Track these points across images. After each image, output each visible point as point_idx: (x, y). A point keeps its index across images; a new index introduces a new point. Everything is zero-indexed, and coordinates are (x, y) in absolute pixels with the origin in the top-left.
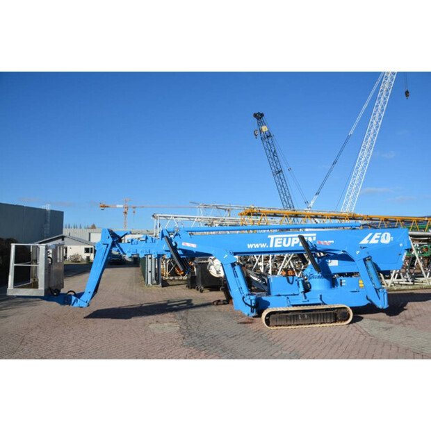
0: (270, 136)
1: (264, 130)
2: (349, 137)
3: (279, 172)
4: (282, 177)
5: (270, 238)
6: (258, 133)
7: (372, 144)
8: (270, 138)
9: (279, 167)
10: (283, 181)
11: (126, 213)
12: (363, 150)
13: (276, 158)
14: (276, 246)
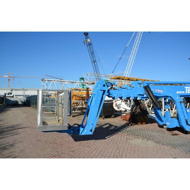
0: (91, 44)
1: (88, 41)
2: (126, 47)
3: (94, 62)
4: (96, 64)
5: (186, 88)
6: (85, 42)
7: (136, 51)
8: (91, 45)
9: (94, 59)
10: (96, 66)
11: (9, 80)
12: (132, 54)
13: (93, 55)
14: (188, 93)
